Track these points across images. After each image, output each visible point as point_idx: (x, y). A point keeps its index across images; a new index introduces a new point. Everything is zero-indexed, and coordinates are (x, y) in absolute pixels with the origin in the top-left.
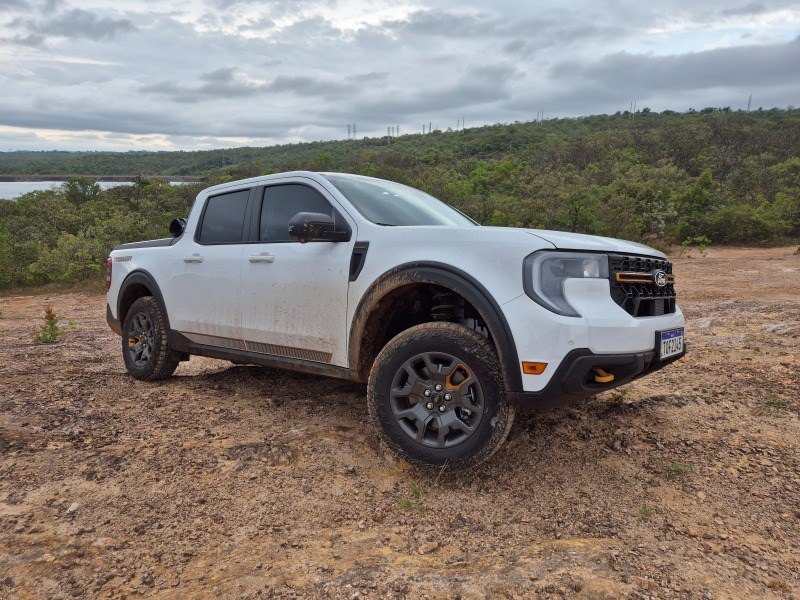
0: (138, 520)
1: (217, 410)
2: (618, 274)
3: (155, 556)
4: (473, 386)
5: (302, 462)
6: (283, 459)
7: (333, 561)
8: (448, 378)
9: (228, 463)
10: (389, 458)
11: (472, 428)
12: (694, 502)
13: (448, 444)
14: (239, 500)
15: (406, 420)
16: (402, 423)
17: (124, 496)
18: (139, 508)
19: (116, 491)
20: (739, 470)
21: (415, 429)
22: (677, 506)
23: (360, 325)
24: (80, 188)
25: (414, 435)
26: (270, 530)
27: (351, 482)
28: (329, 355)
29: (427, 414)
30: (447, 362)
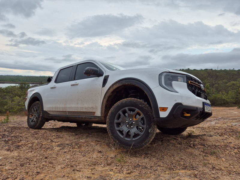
0: (22, 163)
1: (55, 135)
2: (189, 81)
3: (26, 172)
4: (142, 119)
5: (83, 149)
6: (76, 147)
7: (92, 175)
8: (134, 116)
9: (57, 148)
10: (113, 149)
11: (142, 133)
12: (221, 161)
13: (134, 139)
14: (59, 158)
15: (120, 131)
16: (118, 132)
17: (19, 156)
18: (23, 159)
19: (16, 154)
20: (235, 153)
21: (122, 134)
22: (216, 162)
23: (105, 101)
24: (24, 85)
25: (122, 136)
26: (69, 166)
27: (99, 154)
28: (94, 113)
29: (127, 129)
30: (133, 111)
